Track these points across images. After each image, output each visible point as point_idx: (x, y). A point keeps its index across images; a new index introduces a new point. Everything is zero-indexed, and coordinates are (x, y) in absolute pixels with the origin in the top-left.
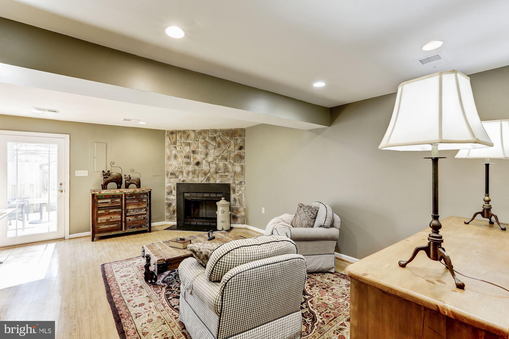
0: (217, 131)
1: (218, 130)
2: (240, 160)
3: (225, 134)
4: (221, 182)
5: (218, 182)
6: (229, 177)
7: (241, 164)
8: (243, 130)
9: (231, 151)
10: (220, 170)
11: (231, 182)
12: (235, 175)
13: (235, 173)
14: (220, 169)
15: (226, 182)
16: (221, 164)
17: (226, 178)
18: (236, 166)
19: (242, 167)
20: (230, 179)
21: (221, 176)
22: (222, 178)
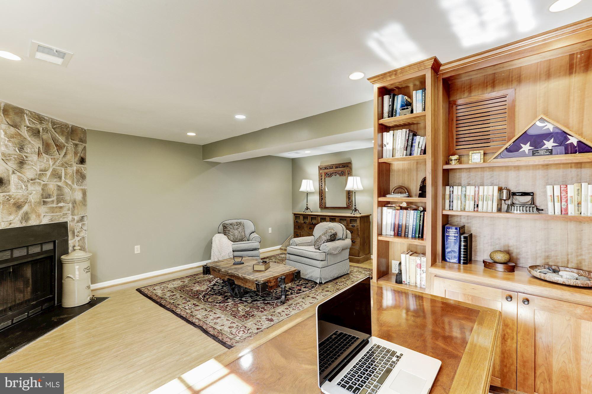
0: (44, 119)
1: (46, 118)
2: (81, 181)
3: (58, 130)
4: (52, 221)
5: (45, 221)
6: (65, 211)
7: (81, 187)
8: (84, 132)
9: (67, 164)
10: (50, 198)
11: (68, 219)
12: (74, 207)
13: (74, 202)
14: (49, 196)
15: (62, 220)
16: (52, 186)
17: (60, 212)
18: (75, 191)
19: (84, 193)
20: (66, 214)
21: (52, 210)
22: (53, 212)
